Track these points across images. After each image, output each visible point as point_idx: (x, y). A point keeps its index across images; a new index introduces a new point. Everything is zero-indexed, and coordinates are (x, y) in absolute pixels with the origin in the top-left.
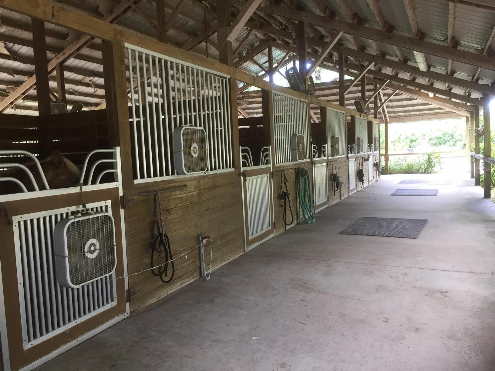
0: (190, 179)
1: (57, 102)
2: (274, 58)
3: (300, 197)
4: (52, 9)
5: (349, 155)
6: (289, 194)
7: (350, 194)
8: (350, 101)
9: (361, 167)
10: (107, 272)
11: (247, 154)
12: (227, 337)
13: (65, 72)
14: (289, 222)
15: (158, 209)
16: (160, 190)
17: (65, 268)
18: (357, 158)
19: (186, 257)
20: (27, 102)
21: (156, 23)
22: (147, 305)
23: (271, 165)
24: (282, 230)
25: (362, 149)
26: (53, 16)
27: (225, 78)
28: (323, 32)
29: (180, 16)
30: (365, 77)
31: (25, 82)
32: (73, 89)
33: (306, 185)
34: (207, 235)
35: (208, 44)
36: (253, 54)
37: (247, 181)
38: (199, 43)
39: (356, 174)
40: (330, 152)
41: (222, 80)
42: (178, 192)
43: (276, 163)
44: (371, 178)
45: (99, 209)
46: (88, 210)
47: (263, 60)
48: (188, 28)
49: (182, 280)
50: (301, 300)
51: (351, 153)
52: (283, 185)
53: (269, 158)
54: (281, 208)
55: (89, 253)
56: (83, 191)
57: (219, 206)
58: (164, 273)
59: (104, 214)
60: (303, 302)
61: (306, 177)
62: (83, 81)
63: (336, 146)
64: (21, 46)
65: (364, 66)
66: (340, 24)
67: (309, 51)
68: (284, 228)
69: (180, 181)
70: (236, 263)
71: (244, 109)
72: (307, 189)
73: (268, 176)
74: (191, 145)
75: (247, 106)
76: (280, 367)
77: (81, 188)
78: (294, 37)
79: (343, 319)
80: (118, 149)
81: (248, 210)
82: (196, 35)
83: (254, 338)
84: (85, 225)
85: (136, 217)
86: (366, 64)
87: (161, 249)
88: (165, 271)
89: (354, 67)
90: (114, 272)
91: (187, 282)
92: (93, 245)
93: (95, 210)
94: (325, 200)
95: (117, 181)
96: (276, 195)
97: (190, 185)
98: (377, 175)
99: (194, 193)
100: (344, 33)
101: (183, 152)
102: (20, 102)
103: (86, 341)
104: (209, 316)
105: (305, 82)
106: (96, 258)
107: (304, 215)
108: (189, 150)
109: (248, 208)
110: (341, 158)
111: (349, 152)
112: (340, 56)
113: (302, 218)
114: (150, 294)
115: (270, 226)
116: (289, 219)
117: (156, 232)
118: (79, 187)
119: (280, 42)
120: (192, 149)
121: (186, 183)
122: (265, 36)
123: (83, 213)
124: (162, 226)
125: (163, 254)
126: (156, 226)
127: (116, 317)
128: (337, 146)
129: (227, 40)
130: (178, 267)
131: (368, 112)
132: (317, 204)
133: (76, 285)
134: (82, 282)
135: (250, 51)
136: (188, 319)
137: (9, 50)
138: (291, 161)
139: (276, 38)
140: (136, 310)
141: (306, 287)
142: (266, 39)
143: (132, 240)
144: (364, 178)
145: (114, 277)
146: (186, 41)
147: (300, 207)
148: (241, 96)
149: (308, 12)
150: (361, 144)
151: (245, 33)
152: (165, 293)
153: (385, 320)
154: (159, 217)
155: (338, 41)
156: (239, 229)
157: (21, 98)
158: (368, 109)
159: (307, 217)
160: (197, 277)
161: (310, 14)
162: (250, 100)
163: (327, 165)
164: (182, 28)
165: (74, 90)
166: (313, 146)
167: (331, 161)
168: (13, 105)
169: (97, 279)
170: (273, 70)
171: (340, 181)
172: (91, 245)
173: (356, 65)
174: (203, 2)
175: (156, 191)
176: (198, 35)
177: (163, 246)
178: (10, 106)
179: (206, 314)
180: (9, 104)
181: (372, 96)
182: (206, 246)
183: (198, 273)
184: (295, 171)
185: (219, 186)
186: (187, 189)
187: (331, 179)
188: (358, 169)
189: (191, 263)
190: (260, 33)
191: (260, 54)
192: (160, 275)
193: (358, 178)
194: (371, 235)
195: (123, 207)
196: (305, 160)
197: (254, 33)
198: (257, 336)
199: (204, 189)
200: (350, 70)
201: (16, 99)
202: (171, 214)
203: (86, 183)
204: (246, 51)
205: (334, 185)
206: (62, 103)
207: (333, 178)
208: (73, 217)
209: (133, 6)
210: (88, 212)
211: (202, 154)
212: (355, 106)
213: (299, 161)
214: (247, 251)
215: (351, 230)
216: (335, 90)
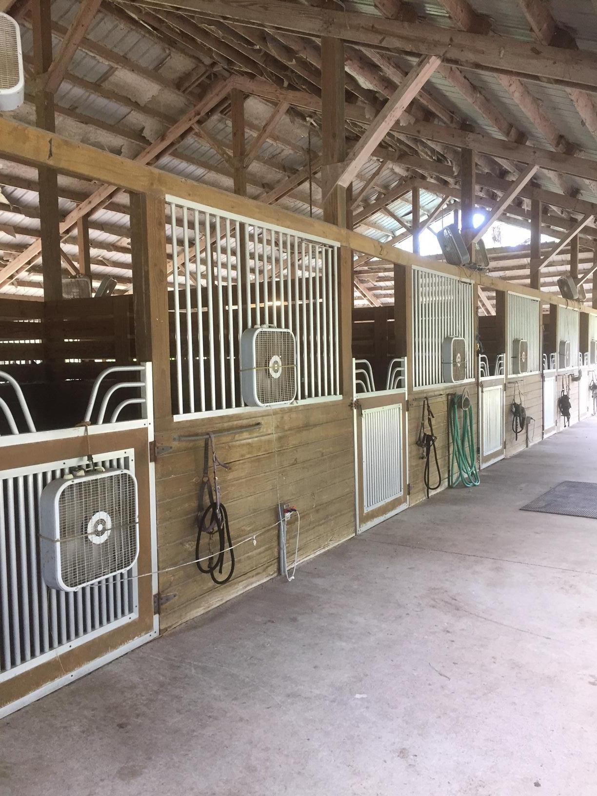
0: (266, 414)
1: (76, 277)
2: (423, 207)
3: (455, 444)
4: (49, 143)
5: (545, 371)
6: (436, 437)
7: (545, 436)
8: (550, 278)
9: (565, 391)
10: (122, 565)
11: (365, 371)
12: (312, 690)
13: (91, 231)
14: (435, 484)
15: (210, 463)
16: (214, 432)
17: (54, 558)
18: (559, 375)
19: (255, 542)
20: (34, 275)
21: (230, 153)
22: (188, 618)
23: (405, 390)
24: (421, 498)
25: (568, 360)
26: (51, 155)
27: (332, 247)
28: (505, 166)
29: (269, 141)
30: (578, 238)
31: (31, 245)
32: (102, 257)
33: (466, 422)
34: (291, 506)
35: (314, 185)
36: (388, 200)
37: (364, 416)
38: (299, 184)
39: (556, 402)
40: (510, 366)
41: (325, 250)
42: (245, 435)
43: (415, 386)
44: (583, 410)
45: (115, 463)
46: (96, 464)
47: (403, 210)
48: (282, 160)
49: (246, 579)
50: (444, 631)
51: (549, 368)
52: (426, 423)
53: (403, 378)
54: (421, 461)
55: (94, 536)
56: (89, 434)
57: (315, 458)
58: (218, 568)
59: (122, 472)
60: (448, 634)
61: (467, 409)
62: (119, 244)
63: (521, 356)
64: (25, 190)
65: (575, 220)
66: (535, 152)
67: (482, 196)
68: (424, 493)
69: (250, 416)
70: (340, 553)
71: (370, 289)
72: (468, 428)
73: (399, 408)
74: (270, 358)
75: (376, 283)
76: (398, 756)
77: (86, 430)
78: (456, 174)
79: (517, 673)
80: (149, 365)
81: (364, 463)
82: (294, 171)
83: (358, 696)
84: (89, 490)
85: (175, 476)
86: (580, 217)
87: (213, 529)
88: (219, 564)
89: (559, 221)
90: (134, 565)
91: (256, 582)
92: (102, 521)
93: (108, 464)
94: (500, 447)
95: (146, 418)
96: (414, 439)
97: (266, 424)
98: (594, 404)
99: (272, 435)
100: (540, 167)
101: (255, 370)
102: (24, 275)
103: (85, 676)
104: (286, 648)
105: (470, 249)
106: (106, 543)
107: (461, 474)
108: (266, 366)
109: (364, 460)
110: (530, 376)
111: (546, 365)
112: (535, 204)
113: (458, 478)
114: (193, 601)
115: (401, 491)
116: (434, 478)
117: (207, 501)
118: (83, 428)
119: (432, 181)
120: (271, 364)
121: (259, 420)
122: (407, 171)
123: (88, 469)
124: (215, 491)
125: (217, 537)
126: (206, 490)
127: (136, 638)
128: (523, 357)
129: (337, 184)
130: (241, 557)
131: (581, 297)
132: (485, 454)
133: (71, 587)
134: (82, 582)
135: (383, 196)
136: (250, 650)
137: (8, 196)
138: (441, 382)
139: (426, 175)
140: (170, 627)
141: (454, 606)
142: (409, 177)
143: (167, 512)
144: (570, 411)
145: (135, 573)
146: (279, 181)
147: (455, 461)
148: (366, 268)
149: (479, 133)
150: (566, 353)
151: (374, 166)
152: (219, 599)
153: (592, 680)
154: (211, 476)
155: (531, 179)
156: (346, 495)
157: (25, 270)
158: (582, 292)
159: (466, 476)
160: (272, 575)
161: (483, 136)
162: (381, 274)
163: (505, 388)
164: (272, 161)
165: (104, 259)
166: (480, 356)
167: (511, 381)
168: (14, 279)
169: (106, 577)
170: (420, 226)
171: (527, 416)
172: (98, 523)
173: (562, 219)
174: (308, 119)
175: (208, 434)
176: (297, 170)
177: (216, 524)
178: (8, 282)
179: (282, 643)
180: (7, 278)
181: (589, 271)
182: (289, 523)
183: (275, 567)
184: (448, 398)
185: (315, 425)
186: (261, 430)
187: (512, 411)
188: (560, 395)
189: (264, 552)
190: (400, 166)
191: (399, 201)
192: (211, 571)
193: (559, 410)
194: (576, 516)
195: (154, 459)
196: (466, 381)
197: (390, 166)
198: (364, 693)
199: (290, 429)
200: (552, 226)
201: (17, 272)
202: (233, 471)
203: (94, 421)
204: (376, 196)
205: (516, 422)
206: (84, 279)
207: (514, 410)
208: (71, 476)
209: (196, 128)
210: (95, 468)
211: (289, 372)
212: (558, 287)
213: (455, 383)
214: (359, 532)
215: (542, 504)
216: (525, 259)
